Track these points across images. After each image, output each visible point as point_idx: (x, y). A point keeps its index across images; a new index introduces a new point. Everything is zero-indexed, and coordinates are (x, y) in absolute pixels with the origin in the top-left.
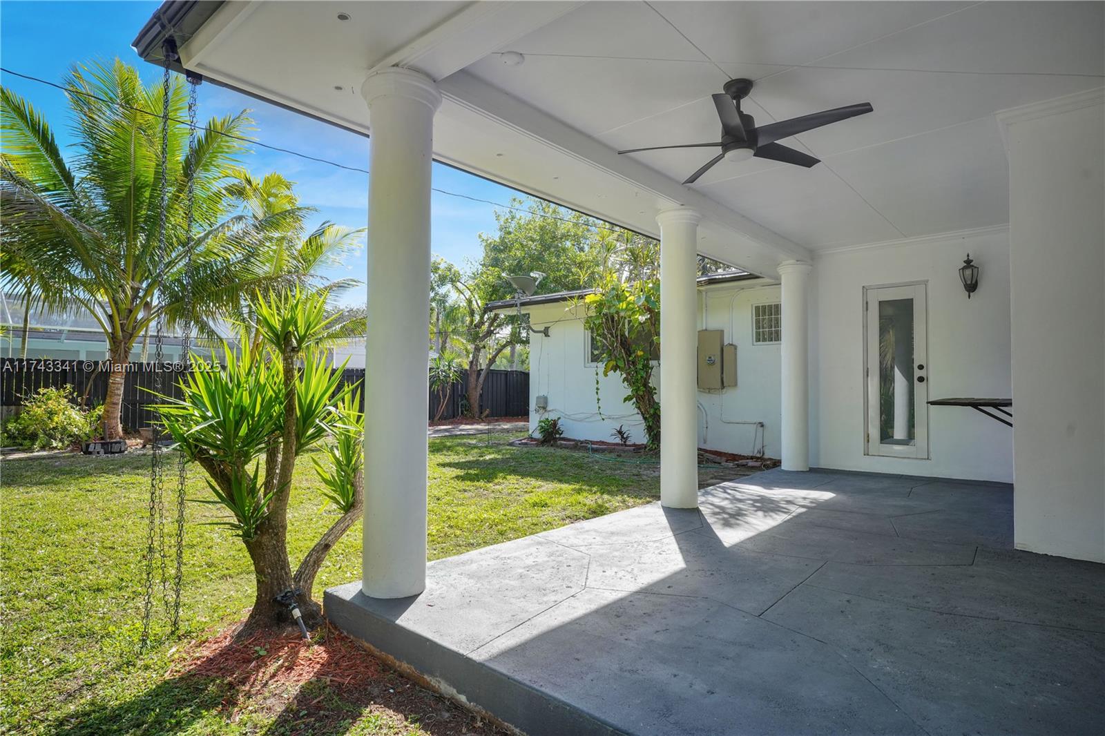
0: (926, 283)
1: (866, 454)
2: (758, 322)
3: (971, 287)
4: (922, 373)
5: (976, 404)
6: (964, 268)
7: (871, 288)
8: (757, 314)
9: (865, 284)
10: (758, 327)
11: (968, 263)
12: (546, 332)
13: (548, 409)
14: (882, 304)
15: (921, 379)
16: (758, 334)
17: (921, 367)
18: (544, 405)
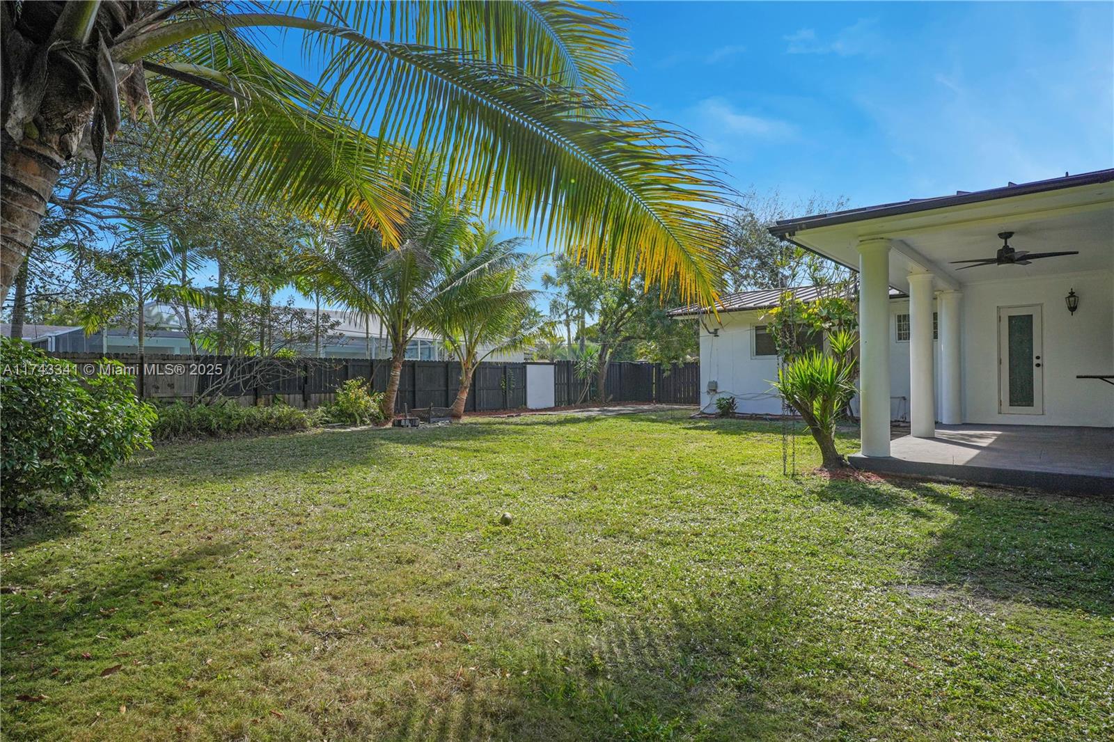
0: (1041, 305)
1: (1000, 413)
2: (899, 326)
3: (1073, 309)
4: (1039, 361)
5: (1102, 378)
6: (1069, 297)
7: (1003, 307)
8: (899, 321)
9: (999, 305)
10: (900, 330)
11: (1072, 294)
12: (715, 333)
13: (718, 391)
14: (1011, 318)
15: (1038, 365)
16: (899, 334)
17: (1038, 358)
18: (713, 388)
